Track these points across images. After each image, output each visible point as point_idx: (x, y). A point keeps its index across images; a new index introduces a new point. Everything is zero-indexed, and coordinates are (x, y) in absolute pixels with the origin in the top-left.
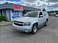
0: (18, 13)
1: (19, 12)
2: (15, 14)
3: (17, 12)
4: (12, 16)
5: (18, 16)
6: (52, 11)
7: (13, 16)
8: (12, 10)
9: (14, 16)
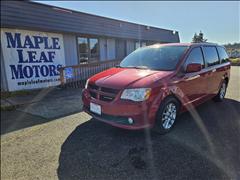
0: (46, 47)
1: (55, 44)
2: (30, 53)
3: (42, 45)
4: (13, 67)
5: (47, 64)
6: (236, 44)
7: (16, 63)
8: (9, 35)
9: (24, 65)
